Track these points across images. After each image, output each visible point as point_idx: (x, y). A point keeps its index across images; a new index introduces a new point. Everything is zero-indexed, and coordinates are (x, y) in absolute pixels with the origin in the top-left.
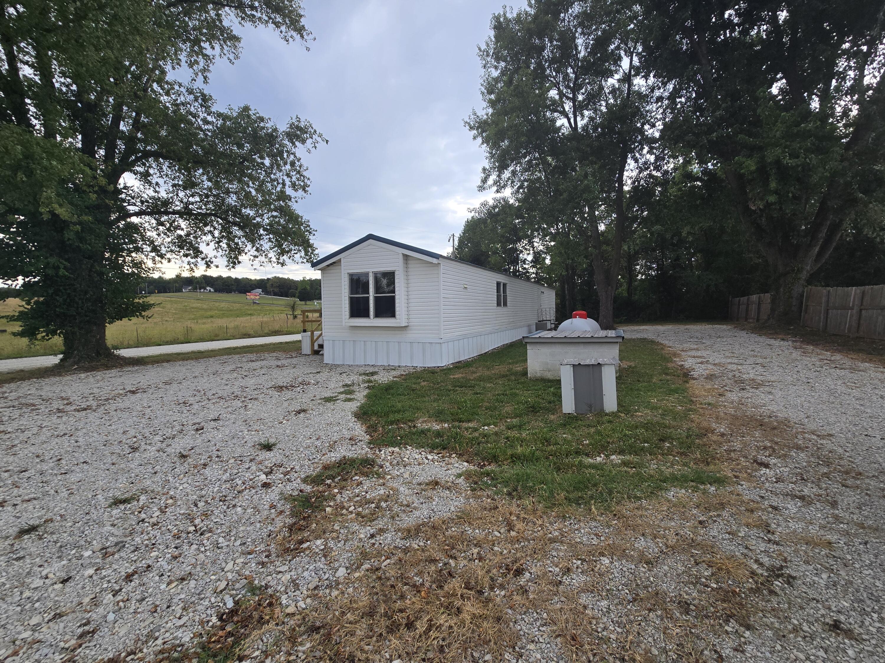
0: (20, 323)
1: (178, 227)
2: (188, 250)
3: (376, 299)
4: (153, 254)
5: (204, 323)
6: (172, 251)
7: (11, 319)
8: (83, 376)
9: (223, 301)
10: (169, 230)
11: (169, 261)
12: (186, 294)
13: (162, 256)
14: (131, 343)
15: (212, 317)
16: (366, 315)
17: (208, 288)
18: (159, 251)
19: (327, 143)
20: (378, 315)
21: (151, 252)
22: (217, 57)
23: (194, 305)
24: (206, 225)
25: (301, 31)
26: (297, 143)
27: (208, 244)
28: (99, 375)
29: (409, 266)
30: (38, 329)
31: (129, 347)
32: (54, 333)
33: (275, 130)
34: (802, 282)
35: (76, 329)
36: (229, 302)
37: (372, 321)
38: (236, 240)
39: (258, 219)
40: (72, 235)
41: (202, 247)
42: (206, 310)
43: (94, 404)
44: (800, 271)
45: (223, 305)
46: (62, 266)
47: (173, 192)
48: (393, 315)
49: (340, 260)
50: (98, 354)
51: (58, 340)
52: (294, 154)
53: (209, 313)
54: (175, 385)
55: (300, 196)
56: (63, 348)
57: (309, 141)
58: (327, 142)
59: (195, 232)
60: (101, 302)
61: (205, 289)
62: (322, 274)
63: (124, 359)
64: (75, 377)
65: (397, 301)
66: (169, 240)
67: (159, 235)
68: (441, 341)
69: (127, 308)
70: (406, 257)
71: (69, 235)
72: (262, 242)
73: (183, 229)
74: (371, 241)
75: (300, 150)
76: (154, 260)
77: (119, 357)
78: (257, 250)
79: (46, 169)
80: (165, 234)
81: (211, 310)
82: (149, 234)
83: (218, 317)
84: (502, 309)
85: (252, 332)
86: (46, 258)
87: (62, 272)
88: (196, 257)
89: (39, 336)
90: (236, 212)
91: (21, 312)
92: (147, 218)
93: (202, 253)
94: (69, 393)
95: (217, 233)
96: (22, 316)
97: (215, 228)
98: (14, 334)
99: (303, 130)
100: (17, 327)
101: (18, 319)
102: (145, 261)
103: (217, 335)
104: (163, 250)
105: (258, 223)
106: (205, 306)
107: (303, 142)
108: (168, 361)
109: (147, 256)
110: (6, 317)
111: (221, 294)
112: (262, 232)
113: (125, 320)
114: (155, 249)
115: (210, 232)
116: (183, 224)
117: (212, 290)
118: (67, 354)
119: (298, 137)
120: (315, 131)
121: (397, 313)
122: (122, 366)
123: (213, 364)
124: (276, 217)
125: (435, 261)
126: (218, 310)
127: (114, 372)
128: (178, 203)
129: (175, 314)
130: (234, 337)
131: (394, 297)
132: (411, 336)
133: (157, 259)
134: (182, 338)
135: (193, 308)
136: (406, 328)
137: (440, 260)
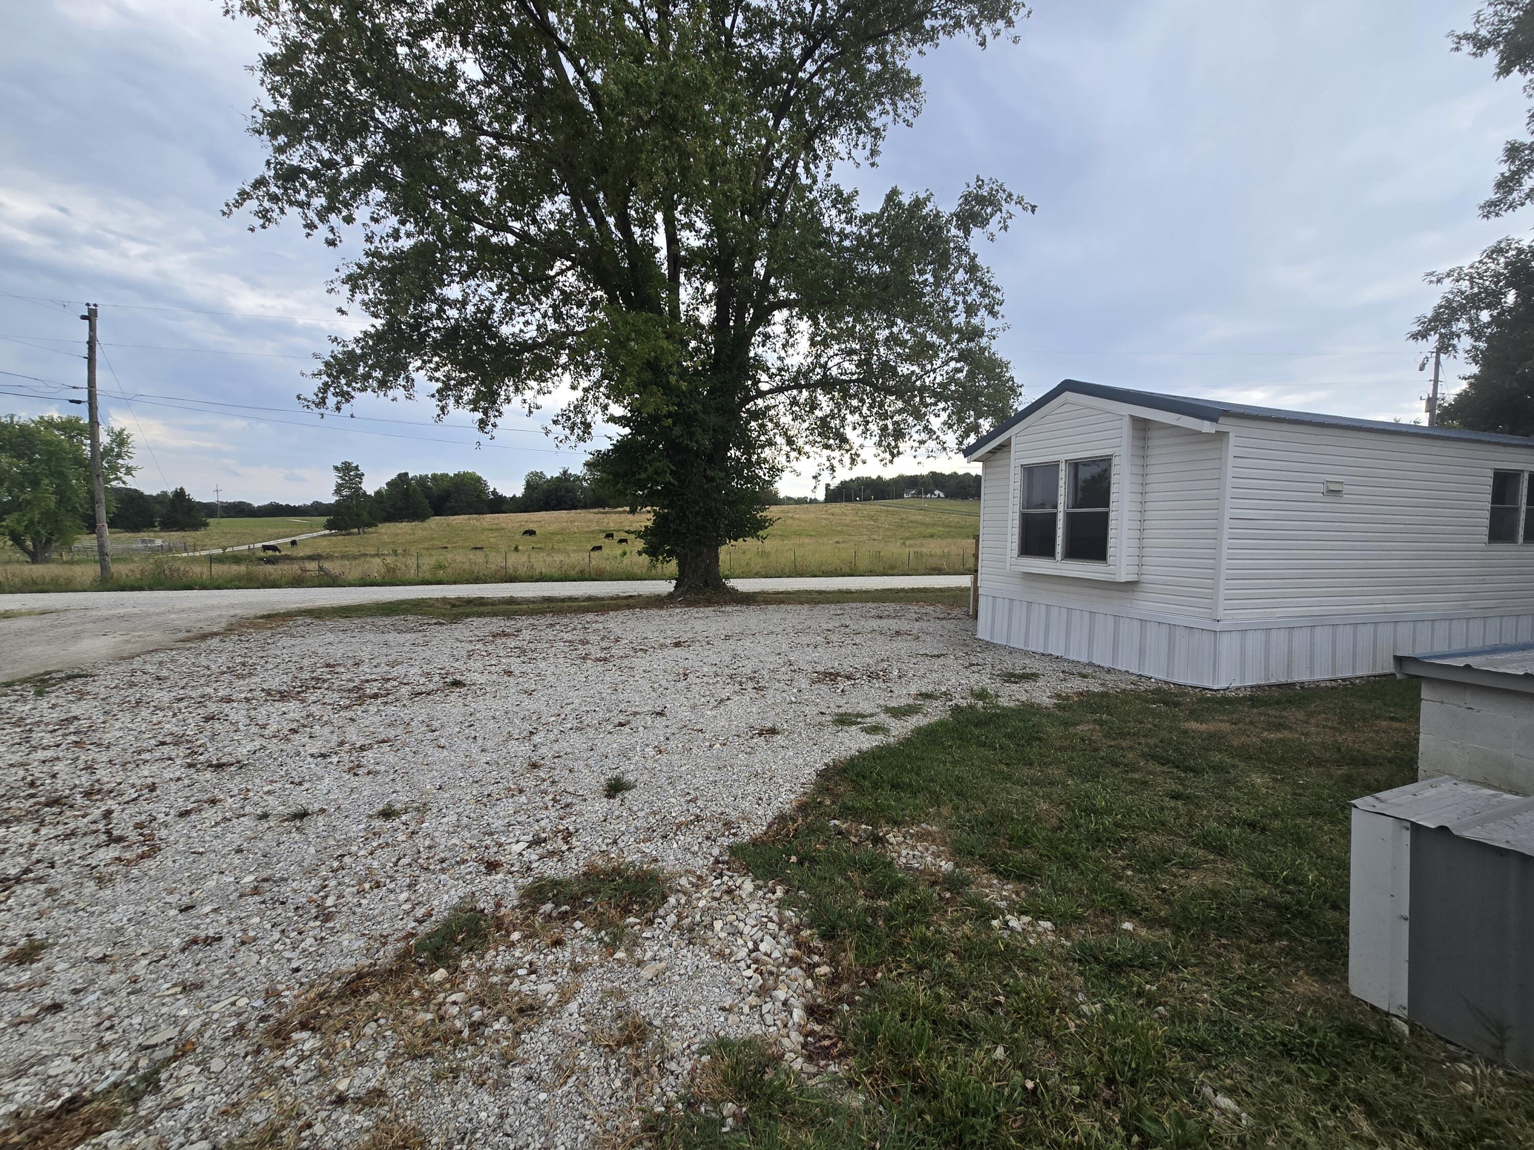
3: (1070, 519)
9: (950, 512)
12: (908, 501)
15: (932, 536)
17: (937, 492)
19: (1033, 211)
22: (890, 126)
23: (913, 518)
26: (973, 229)
29: (1151, 443)
30: (662, 547)
32: (671, 556)
33: (937, 216)
36: (959, 512)
37: (1058, 565)
42: (926, 525)
48: (1101, 554)
49: (1010, 441)
50: (706, 584)
51: (673, 566)
53: (930, 531)
55: (1001, 326)
57: (995, 219)
58: (1033, 208)
61: (932, 493)
62: (985, 468)
65: (1112, 524)
68: (1218, 627)
70: (1141, 426)
74: (1067, 395)
75: (977, 240)
81: (934, 525)
87: (668, 478)
99: (990, 201)
103: (893, 567)
106: (927, 520)
107: (984, 223)
111: (952, 502)
117: (942, 495)
118: (683, 580)
119: (976, 217)
120: (1010, 195)
121: (1110, 551)
125: (1207, 427)
126: (944, 526)
129: (888, 530)
131: (1106, 515)
132: (1144, 604)
134: (846, 569)
135: (911, 522)
136: (1131, 585)
137: (1224, 425)
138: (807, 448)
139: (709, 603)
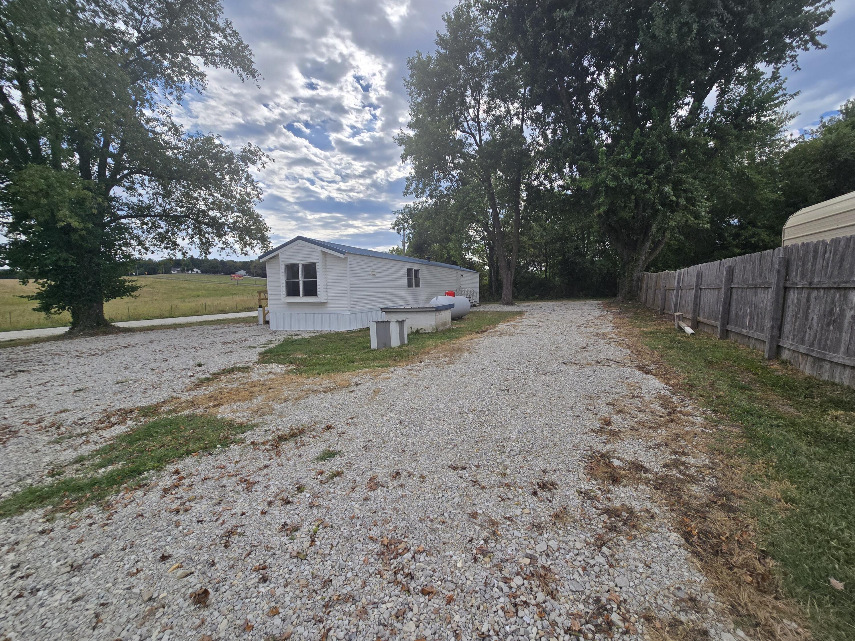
0: (38, 301)
1: (159, 226)
2: (168, 243)
3: (305, 283)
4: (140, 247)
5: (190, 302)
6: (155, 245)
7: (32, 298)
8: (88, 339)
9: (209, 282)
10: (151, 228)
11: (153, 252)
12: (175, 275)
13: (147, 249)
14: (124, 317)
15: (199, 296)
16: (297, 294)
17: (195, 270)
18: (143, 245)
20: (306, 294)
21: (138, 245)
23: (182, 286)
24: (181, 224)
25: (252, 73)
26: (249, 164)
27: (183, 239)
28: (101, 338)
29: (326, 259)
30: (51, 305)
31: (122, 321)
32: (64, 308)
33: (232, 154)
34: (639, 268)
35: (81, 306)
36: (214, 282)
37: (302, 299)
38: (207, 235)
39: (223, 219)
40: (77, 237)
41: (179, 241)
42: (193, 290)
43: (100, 353)
44: (637, 260)
45: (209, 285)
46: (70, 259)
47: (153, 199)
48: (316, 294)
49: (278, 255)
50: (98, 324)
51: (67, 315)
52: (247, 172)
53: (196, 293)
54: (155, 343)
56: (71, 320)
57: (259, 162)
58: (273, 161)
59: (173, 229)
60: (99, 285)
61: (192, 270)
63: (118, 328)
64: (82, 340)
65: (319, 284)
66: (152, 236)
67: (143, 232)
68: (349, 313)
69: (119, 290)
70: (324, 254)
71: (75, 237)
72: (227, 237)
73: (162, 228)
74: (299, 241)
75: (252, 169)
76: (140, 252)
77: (114, 326)
78: (224, 243)
79: (60, 194)
80: (149, 232)
81: (198, 290)
82: (135, 232)
83: (204, 296)
84: (414, 290)
85: (228, 309)
86: (58, 254)
87: (70, 263)
88: (175, 249)
89: (53, 311)
90: (205, 214)
91: (38, 294)
92: (133, 220)
93: (178, 245)
94: (80, 348)
95: (190, 231)
96: (39, 296)
97: (188, 227)
98: (34, 310)
99: (254, 154)
100: (36, 304)
101: (36, 299)
102: (133, 253)
103: (197, 312)
104: (147, 244)
105: (223, 223)
106: (192, 287)
107: (254, 163)
108: (152, 330)
109: (134, 249)
110: (28, 297)
111: (207, 276)
112: (226, 229)
113: (118, 299)
114: (140, 243)
115: (185, 229)
116: (163, 224)
117: (199, 271)
118: (74, 325)
119: (250, 159)
120: (264, 154)
121: (319, 293)
122: (117, 333)
123: (187, 331)
124: (238, 217)
125: (342, 256)
126: (205, 290)
127: (111, 337)
128: (158, 207)
129: (165, 293)
130: (212, 313)
131: (316, 282)
132: (330, 309)
133: (143, 251)
134: (166, 314)
135: (181, 288)
136: (325, 303)
137: (347, 256)
138: (152, 248)
139: (106, 334)
